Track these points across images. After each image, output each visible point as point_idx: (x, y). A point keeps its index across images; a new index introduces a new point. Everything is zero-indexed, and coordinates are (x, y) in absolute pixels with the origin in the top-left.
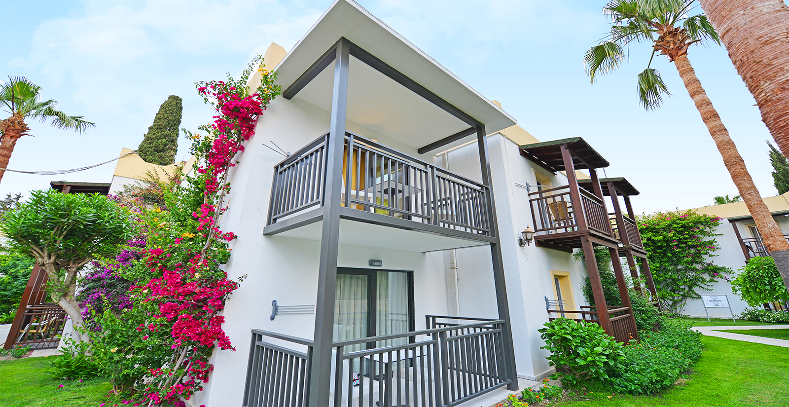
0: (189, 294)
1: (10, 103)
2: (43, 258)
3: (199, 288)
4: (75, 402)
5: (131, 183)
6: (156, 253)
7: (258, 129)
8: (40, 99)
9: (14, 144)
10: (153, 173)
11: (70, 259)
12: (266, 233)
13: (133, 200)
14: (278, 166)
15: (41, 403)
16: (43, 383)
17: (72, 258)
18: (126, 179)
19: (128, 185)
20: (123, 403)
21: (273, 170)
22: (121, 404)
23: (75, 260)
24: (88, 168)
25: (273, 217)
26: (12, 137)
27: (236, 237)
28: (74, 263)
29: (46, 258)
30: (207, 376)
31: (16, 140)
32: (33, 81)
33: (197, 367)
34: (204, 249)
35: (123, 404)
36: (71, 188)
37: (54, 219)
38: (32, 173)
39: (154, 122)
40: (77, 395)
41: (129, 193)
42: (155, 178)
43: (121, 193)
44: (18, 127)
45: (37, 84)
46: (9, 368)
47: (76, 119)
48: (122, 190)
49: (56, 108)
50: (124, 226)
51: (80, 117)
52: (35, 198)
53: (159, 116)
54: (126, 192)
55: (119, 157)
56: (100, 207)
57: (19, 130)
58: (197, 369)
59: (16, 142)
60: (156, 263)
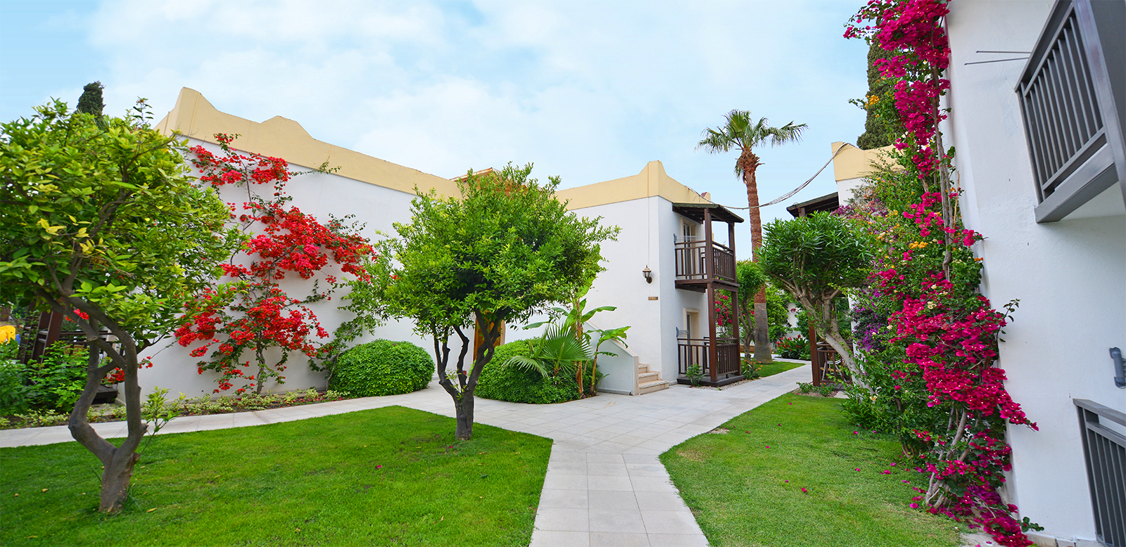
0: (934, 333)
1: (736, 140)
2: (796, 292)
3: (948, 323)
4: (866, 453)
5: (859, 183)
6: (887, 276)
7: (953, 43)
8: (754, 123)
9: (754, 178)
10: (877, 161)
11: (819, 291)
12: (1040, 219)
13: (867, 205)
14: (1020, 86)
15: (836, 444)
16: (841, 425)
17: (821, 289)
18: (851, 181)
19: (856, 188)
20: (916, 469)
21: (1016, 96)
22: (914, 470)
23: (825, 291)
24: (808, 182)
25: (1044, 187)
26: (750, 172)
27: (980, 237)
28: (825, 295)
29: (799, 292)
30: (1009, 461)
31: (754, 174)
32: (741, 109)
33: (980, 442)
34: (945, 262)
35: (916, 471)
36: (806, 210)
37: (787, 250)
38: (768, 204)
39: (869, 85)
40: (870, 446)
41: (860, 198)
42: (883, 167)
43: (852, 201)
44: (750, 160)
45: (745, 110)
46: (816, 404)
47: (786, 128)
48: (852, 196)
49: (767, 126)
50: (857, 243)
51: (790, 124)
52: (768, 232)
53: (871, 73)
54: (857, 197)
55: (832, 156)
56: (824, 227)
57: (752, 162)
58: (980, 444)
59: (755, 175)
60: (892, 289)
